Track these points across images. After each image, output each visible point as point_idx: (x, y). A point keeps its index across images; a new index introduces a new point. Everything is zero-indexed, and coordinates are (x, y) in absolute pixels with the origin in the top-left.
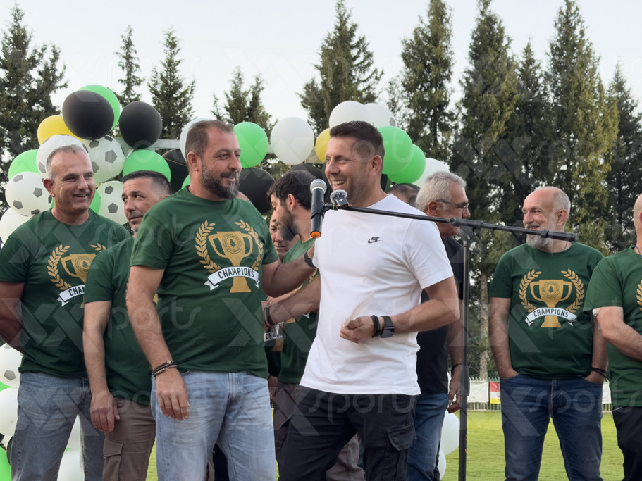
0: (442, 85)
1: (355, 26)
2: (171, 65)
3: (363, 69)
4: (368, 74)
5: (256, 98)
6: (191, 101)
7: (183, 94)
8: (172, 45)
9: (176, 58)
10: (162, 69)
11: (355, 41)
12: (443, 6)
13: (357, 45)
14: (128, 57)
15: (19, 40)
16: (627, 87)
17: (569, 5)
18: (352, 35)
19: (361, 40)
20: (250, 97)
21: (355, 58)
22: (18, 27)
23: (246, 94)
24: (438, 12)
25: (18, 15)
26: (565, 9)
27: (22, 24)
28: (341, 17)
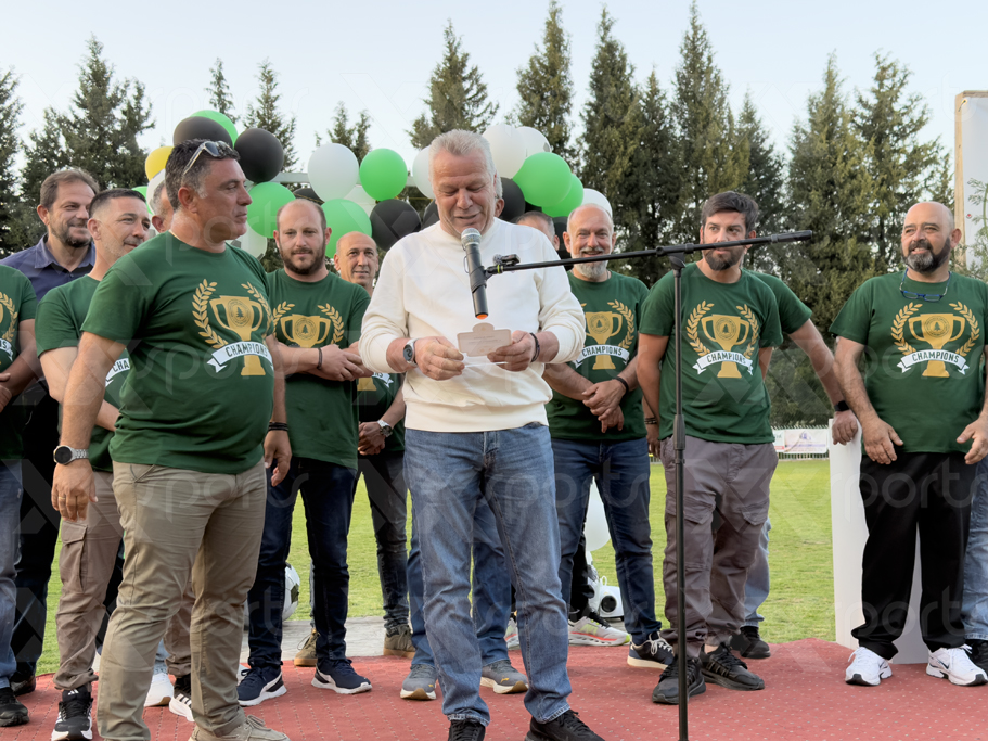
0: (561, 119)
1: (466, 56)
2: (269, 102)
3: (477, 103)
4: (482, 108)
5: (362, 136)
6: (291, 141)
7: (283, 133)
8: (269, 78)
9: (273, 94)
10: (258, 106)
11: (467, 72)
12: (560, 31)
13: (470, 77)
14: (220, 94)
15: (99, 76)
16: (757, 117)
17: (695, 28)
18: (464, 65)
19: (474, 71)
20: (355, 135)
21: (467, 91)
22: (97, 61)
23: (351, 132)
24: (555, 38)
25: (96, 48)
26: (691, 33)
27: (101, 58)
28: (450, 45)
